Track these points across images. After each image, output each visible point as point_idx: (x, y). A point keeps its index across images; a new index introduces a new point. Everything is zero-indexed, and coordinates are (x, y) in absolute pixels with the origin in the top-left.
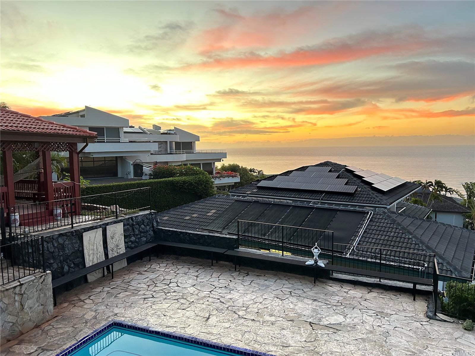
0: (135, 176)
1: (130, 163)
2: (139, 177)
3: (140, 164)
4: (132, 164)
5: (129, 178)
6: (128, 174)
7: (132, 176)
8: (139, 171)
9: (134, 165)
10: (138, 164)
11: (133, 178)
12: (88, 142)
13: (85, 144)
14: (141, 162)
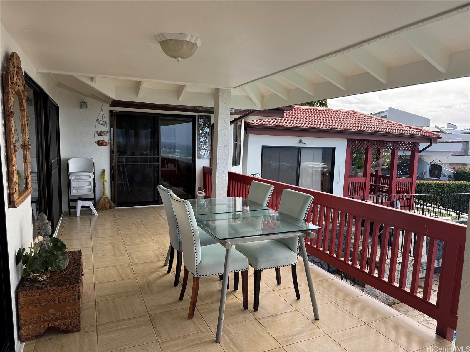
0: (430, 176)
1: (427, 162)
2: (435, 178)
3: (439, 164)
4: (429, 164)
5: (425, 177)
6: (423, 173)
7: (427, 175)
8: (437, 172)
9: (431, 165)
10: (437, 165)
11: (428, 178)
12: (432, 142)
13: (430, 144)
14: (440, 162)
